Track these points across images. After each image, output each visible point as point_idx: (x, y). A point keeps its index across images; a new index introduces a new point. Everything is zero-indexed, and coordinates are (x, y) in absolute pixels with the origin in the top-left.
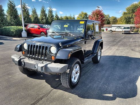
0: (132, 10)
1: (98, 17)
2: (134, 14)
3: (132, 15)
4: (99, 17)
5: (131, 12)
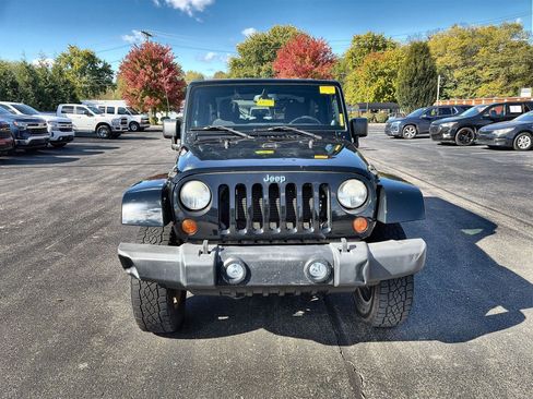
0: (257, 52)
1: (156, 70)
2: (263, 68)
3: (260, 70)
4: (163, 72)
5: (253, 59)
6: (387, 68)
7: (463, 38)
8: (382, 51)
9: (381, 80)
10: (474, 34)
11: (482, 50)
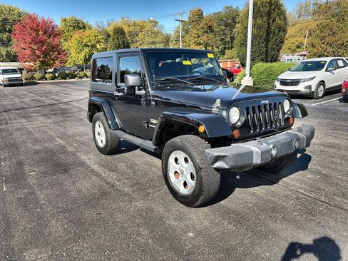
6: (89, 41)
7: (129, 26)
8: (83, 30)
9: (87, 50)
10: (135, 24)
11: (140, 34)
